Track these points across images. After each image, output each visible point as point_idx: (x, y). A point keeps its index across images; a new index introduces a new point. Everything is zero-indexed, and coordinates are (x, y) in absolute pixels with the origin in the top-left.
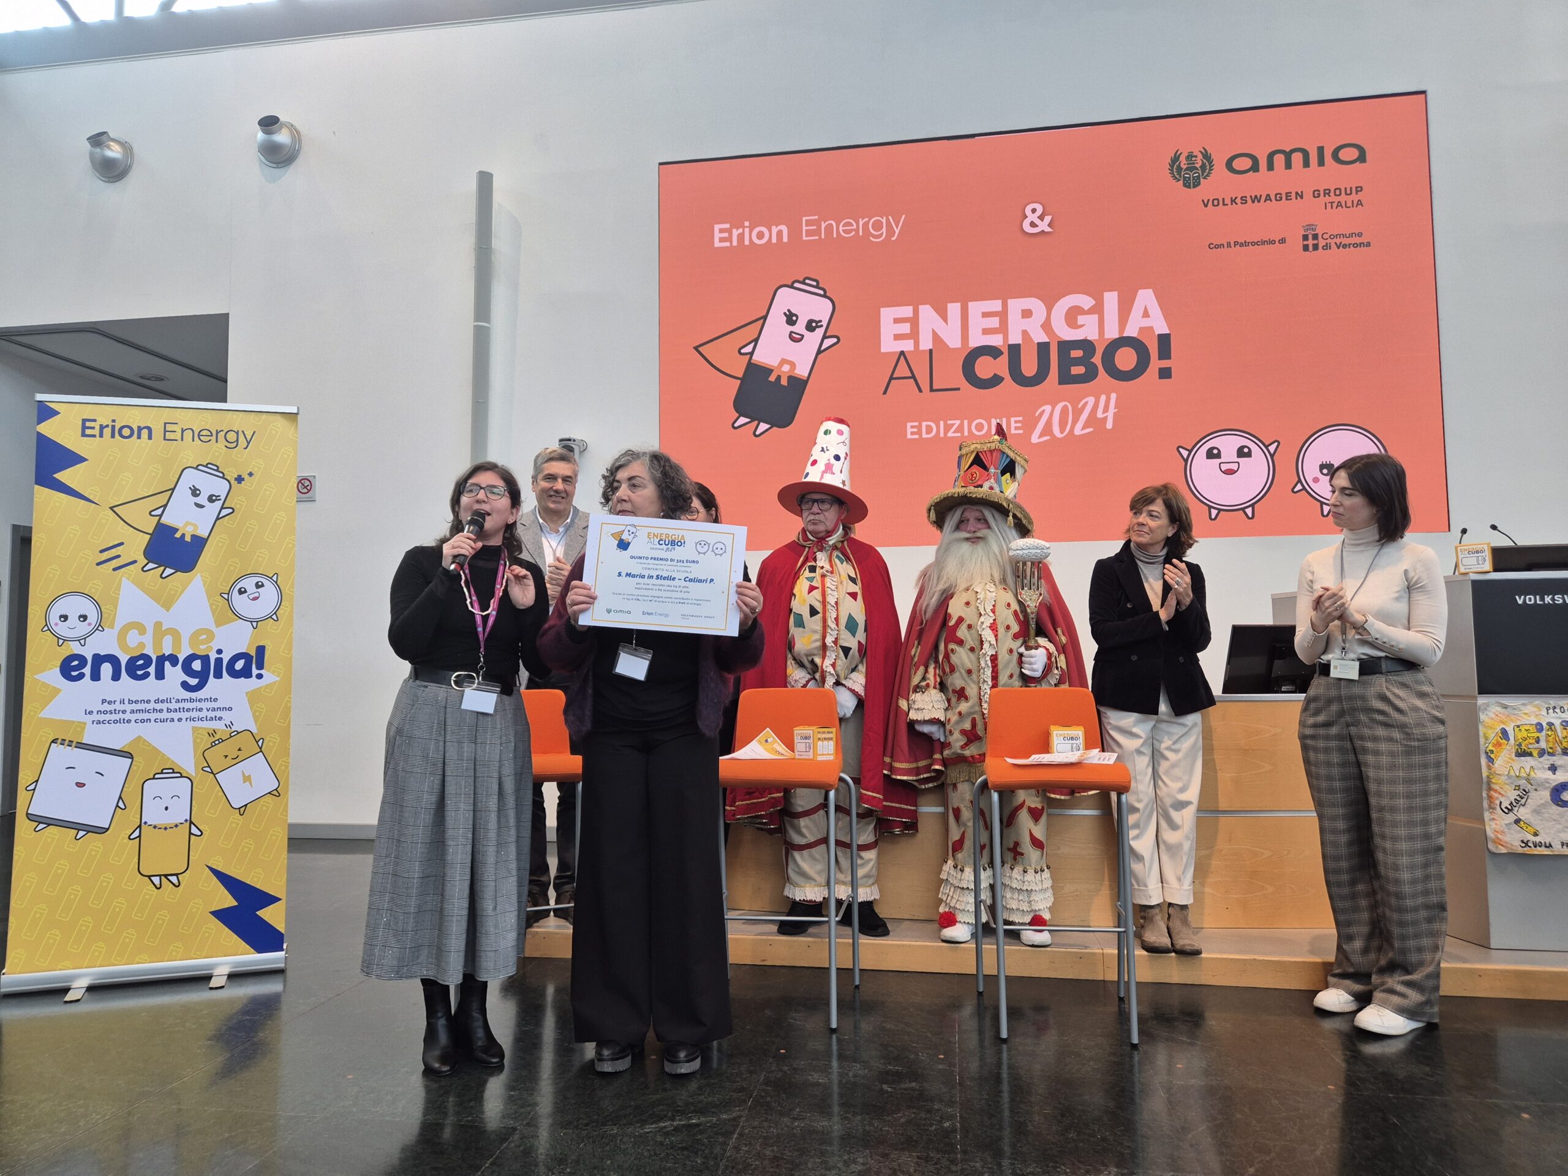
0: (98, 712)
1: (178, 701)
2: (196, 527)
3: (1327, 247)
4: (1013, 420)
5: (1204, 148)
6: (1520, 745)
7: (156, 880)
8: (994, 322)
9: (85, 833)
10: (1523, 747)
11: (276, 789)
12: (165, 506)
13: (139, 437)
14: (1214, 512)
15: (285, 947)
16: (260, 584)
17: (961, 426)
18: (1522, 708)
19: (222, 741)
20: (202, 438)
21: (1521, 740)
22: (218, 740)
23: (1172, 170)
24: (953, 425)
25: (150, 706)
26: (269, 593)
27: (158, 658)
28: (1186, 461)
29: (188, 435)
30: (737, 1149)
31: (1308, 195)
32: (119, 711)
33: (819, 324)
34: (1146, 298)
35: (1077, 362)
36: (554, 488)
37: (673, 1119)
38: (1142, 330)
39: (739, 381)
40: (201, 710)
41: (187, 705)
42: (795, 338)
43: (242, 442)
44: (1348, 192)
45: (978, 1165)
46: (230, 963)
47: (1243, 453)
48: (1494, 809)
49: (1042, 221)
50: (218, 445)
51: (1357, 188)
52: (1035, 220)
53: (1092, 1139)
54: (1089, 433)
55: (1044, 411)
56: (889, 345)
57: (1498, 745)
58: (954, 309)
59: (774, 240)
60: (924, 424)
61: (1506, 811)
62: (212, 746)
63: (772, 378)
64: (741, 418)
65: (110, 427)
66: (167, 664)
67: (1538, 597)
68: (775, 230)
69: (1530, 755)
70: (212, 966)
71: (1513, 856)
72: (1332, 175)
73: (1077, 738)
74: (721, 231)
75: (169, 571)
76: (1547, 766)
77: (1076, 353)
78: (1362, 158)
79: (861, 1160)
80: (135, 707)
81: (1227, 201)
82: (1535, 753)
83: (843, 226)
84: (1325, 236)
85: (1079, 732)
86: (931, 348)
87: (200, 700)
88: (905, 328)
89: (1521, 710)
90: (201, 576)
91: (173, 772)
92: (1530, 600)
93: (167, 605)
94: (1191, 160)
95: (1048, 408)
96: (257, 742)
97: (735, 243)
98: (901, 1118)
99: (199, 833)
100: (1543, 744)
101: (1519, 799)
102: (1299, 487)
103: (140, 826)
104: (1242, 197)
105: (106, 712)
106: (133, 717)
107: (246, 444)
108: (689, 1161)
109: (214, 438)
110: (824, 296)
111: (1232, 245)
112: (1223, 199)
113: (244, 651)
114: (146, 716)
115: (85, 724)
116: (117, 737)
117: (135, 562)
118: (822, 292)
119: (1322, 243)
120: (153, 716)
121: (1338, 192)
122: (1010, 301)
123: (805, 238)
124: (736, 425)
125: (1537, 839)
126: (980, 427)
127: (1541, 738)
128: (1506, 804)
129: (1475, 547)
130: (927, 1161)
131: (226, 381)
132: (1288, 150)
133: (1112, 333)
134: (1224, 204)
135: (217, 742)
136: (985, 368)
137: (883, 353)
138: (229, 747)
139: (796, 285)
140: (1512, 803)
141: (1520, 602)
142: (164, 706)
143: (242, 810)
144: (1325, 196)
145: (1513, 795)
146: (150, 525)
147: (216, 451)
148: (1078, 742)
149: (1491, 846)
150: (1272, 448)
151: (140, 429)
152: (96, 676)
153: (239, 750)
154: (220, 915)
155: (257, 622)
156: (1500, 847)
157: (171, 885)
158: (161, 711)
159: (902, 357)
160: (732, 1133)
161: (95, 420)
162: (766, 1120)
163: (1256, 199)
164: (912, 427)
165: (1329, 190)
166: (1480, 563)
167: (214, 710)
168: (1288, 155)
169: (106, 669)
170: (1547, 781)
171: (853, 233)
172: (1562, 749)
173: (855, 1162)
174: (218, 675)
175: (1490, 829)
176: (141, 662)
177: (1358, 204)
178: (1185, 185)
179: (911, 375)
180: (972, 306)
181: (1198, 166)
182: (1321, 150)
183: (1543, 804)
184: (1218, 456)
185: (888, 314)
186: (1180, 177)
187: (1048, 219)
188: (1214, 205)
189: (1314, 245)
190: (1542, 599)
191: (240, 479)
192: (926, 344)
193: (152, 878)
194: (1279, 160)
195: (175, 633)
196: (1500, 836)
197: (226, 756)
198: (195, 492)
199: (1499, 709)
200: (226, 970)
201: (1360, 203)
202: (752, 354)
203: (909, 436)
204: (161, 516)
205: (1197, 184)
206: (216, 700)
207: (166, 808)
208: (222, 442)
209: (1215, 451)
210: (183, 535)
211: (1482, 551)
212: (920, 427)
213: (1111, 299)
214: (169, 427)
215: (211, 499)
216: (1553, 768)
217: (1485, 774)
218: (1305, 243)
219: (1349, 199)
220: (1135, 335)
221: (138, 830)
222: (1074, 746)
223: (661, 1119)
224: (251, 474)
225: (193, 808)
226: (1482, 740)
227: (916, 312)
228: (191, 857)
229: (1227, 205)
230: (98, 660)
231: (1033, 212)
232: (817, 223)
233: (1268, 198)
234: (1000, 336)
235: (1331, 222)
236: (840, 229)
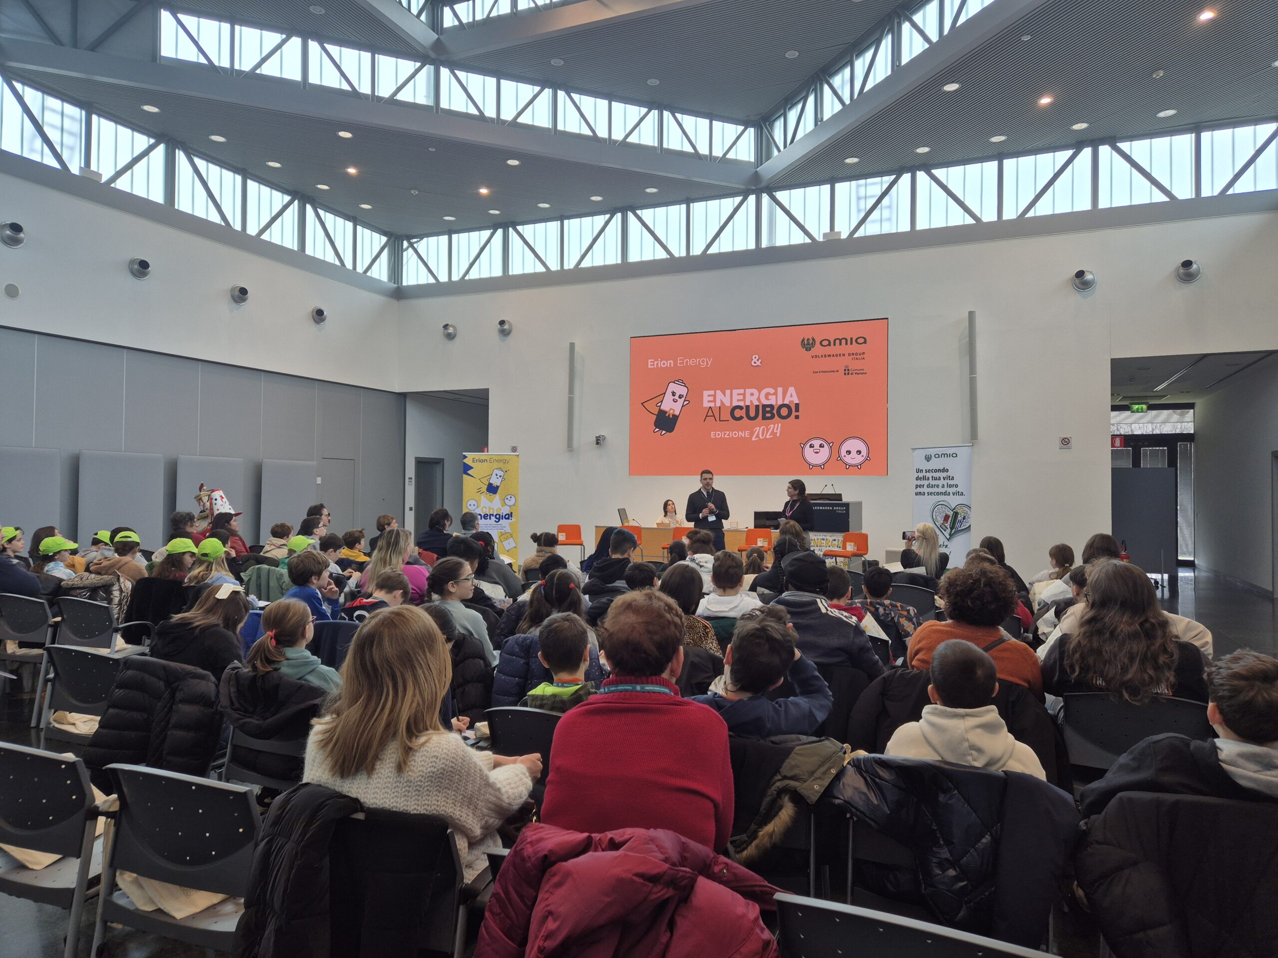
1: (494, 525)
2: (497, 483)
3: (852, 374)
4: (746, 432)
5: (813, 337)
8: (741, 397)
12: (490, 478)
14: (811, 467)
16: (511, 497)
17: (730, 433)
20: (498, 462)
22: (502, 534)
23: (801, 344)
24: (727, 433)
26: (513, 499)
28: (803, 448)
29: (495, 461)
31: (847, 355)
33: (683, 396)
34: (791, 390)
35: (768, 412)
38: (790, 401)
42: (675, 401)
43: (506, 462)
44: (861, 354)
47: (821, 446)
49: (758, 361)
50: (501, 463)
52: (756, 361)
54: (771, 438)
56: (706, 404)
58: (728, 392)
59: (668, 366)
60: (717, 433)
63: (667, 415)
64: (657, 429)
66: (492, 516)
68: (669, 362)
72: (855, 348)
75: (491, 494)
77: (768, 409)
78: (865, 342)
81: (820, 356)
84: (851, 370)
86: (720, 405)
87: (499, 525)
88: (712, 398)
90: (498, 495)
93: (491, 502)
94: (808, 341)
95: (758, 428)
96: (511, 535)
97: (655, 366)
102: (839, 458)
104: (824, 356)
110: (685, 386)
111: (821, 372)
112: (818, 355)
113: (508, 513)
117: (485, 492)
119: (850, 372)
121: (857, 354)
122: (746, 390)
123: (678, 365)
124: (655, 432)
126: (735, 434)
132: (840, 338)
133: (780, 402)
136: (738, 413)
137: (704, 407)
138: (505, 536)
139: (675, 382)
144: (852, 355)
146: (487, 483)
147: (501, 465)
150: (831, 445)
153: (507, 537)
155: (511, 506)
159: (710, 409)
163: (829, 356)
164: (713, 434)
165: (855, 353)
168: (840, 340)
171: (695, 364)
174: (502, 519)
176: (486, 515)
178: (806, 350)
179: (713, 415)
180: (734, 391)
181: (810, 343)
182: (851, 339)
184: (813, 447)
185: (706, 393)
186: (805, 347)
187: (760, 361)
188: (815, 358)
189: (847, 373)
192: (718, 404)
194: (838, 342)
195: (493, 509)
198: (497, 475)
201: (864, 358)
202: (660, 406)
203: (712, 437)
204: (490, 481)
205: (810, 350)
206: (502, 525)
209: (812, 445)
210: (494, 485)
212: (715, 434)
213: (780, 390)
214: (491, 460)
215: (500, 477)
218: (845, 372)
219: (860, 357)
220: (787, 403)
224: (508, 470)
227: (715, 392)
229: (819, 358)
231: (755, 358)
232: (683, 360)
233: (833, 355)
234: (743, 402)
235: (854, 365)
236: (691, 362)
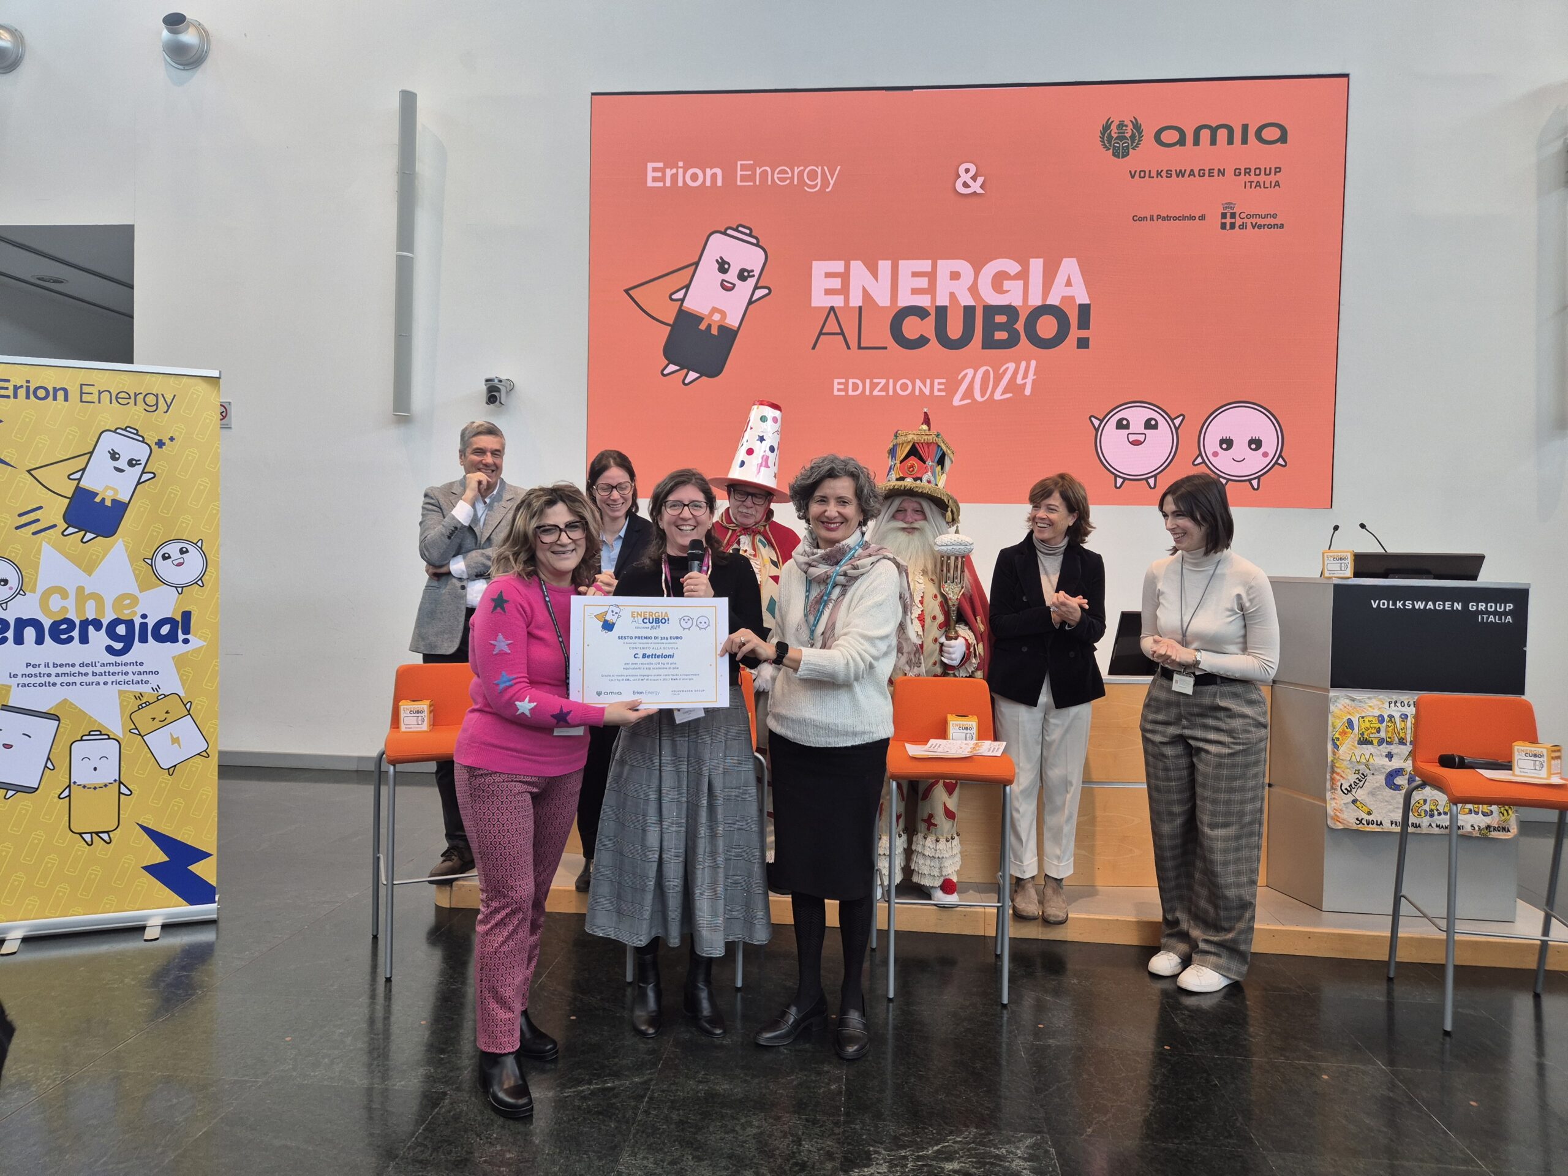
0: (23, 675)
1: (103, 665)
2: (116, 491)
3: (1243, 226)
4: (936, 381)
5: (1134, 118)
6: (1362, 734)
7: (87, 837)
8: (923, 283)
9: (14, 792)
10: (1365, 736)
11: (205, 751)
12: (84, 470)
13: (55, 399)
14: (1120, 481)
15: (217, 899)
16: (184, 549)
17: (887, 384)
18: (1367, 701)
19: (149, 704)
20: (120, 400)
21: (1364, 730)
22: (145, 703)
23: (1102, 138)
24: (879, 383)
25: (77, 669)
26: (194, 559)
27: (81, 622)
28: (1097, 430)
29: (105, 397)
30: (647, 1113)
31: (1230, 173)
32: (44, 674)
33: (751, 274)
34: (1070, 267)
35: (1001, 327)
36: (484, 461)
37: (590, 1083)
38: (1064, 298)
39: (670, 328)
40: (126, 673)
41: (112, 669)
42: (727, 287)
43: (162, 405)
44: (1268, 172)
45: (857, 1127)
46: (165, 914)
47: (1150, 425)
48: (1335, 789)
49: (975, 182)
50: (137, 408)
51: (1276, 168)
52: (968, 180)
53: (958, 1101)
54: (1007, 399)
55: (967, 374)
56: (819, 300)
57: (1344, 733)
58: (884, 266)
59: (708, 183)
60: (851, 381)
61: (1346, 792)
62: (139, 709)
63: (703, 326)
64: (671, 365)
65: (25, 387)
66: (91, 628)
67: (1391, 602)
68: (709, 172)
69: (1371, 743)
70: (146, 918)
71: (1348, 831)
72: (1254, 154)
73: (971, 729)
74: (655, 170)
75: (89, 536)
76: (1384, 754)
77: (1001, 319)
78: (1283, 139)
79: (756, 1123)
80: (59, 670)
81: (1154, 174)
82: (1375, 742)
83: (778, 174)
84: (1243, 215)
85: (973, 723)
86: (861, 305)
87: (126, 664)
88: (836, 283)
89: (1366, 703)
90: (123, 541)
91: (101, 734)
92: (1384, 604)
93: (89, 570)
94: (1122, 129)
95: (970, 373)
96: (185, 705)
97: (668, 184)
98: (793, 1080)
99: (129, 793)
100: (1383, 734)
101: (1358, 782)
102: (1199, 460)
103: (69, 786)
104: (1167, 171)
105: (30, 676)
106: (59, 680)
107: (167, 408)
108: (605, 1125)
109: (132, 401)
110: (757, 245)
111: (1155, 218)
112: (1150, 171)
113: (169, 616)
114: (71, 679)
115: (10, 687)
116: (43, 699)
117: (55, 526)
118: (754, 241)
119: (1239, 222)
120: (78, 680)
121: (1258, 172)
122: (940, 262)
123: (739, 183)
124: (665, 372)
125: (1370, 818)
126: (904, 387)
127: (1381, 729)
128: (1346, 786)
129: (1339, 554)
130: (814, 1124)
131: (132, 287)
132: (1214, 126)
133: (1035, 301)
134: (1150, 177)
135: (144, 705)
136: (912, 328)
137: (815, 308)
138: (157, 710)
139: (729, 232)
140: (1351, 785)
141: (1375, 606)
142: (89, 670)
143: (171, 770)
144: (1245, 175)
145: (1353, 778)
146: (69, 489)
147: (135, 415)
148: (971, 732)
149: (1330, 822)
150: (1177, 422)
151: (55, 390)
152: (19, 640)
153: (167, 712)
154: (151, 869)
155: (182, 587)
156: (1338, 823)
157: (102, 842)
158: (86, 674)
159: (832, 313)
160: (643, 1097)
161: (8, 381)
162: (674, 1083)
163: (1180, 174)
164: (839, 384)
165: (1250, 169)
166: (1343, 569)
167: (140, 673)
168: (1214, 131)
169: (30, 633)
170: (1383, 767)
171: (788, 181)
172: (1399, 740)
173: (751, 1126)
174: (143, 639)
175: (1331, 807)
176: (64, 626)
177: (1275, 185)
178: (1114, 154)
179: (839, 331)
180: (902, 264)
181: (1128, 136)
182: (1245, 128)
183: (1378, 787)
184: (1127, 427)
185: (819, 268)
186: (1110, 146)
187: (980, 180)
188: (1140, 177)
189: (1231, 223)
190: (1394, 604)
191: (160, 444)
192: (856, 301)
193: (84, 835)
194: (1205, 134)
195: (98, 598)
196: (1338, 814)
197: (154, 719)
198: (114, 456)
199: (1347, 701)
200: (159, 921)
201: (1277, 184)
202: (683, 300)
203: (836, 393)
204: (79, 480)
205: (1126, 154)
206: (141, 664)
207: (95, 769)
208: (141, 405)
209: (1125, 422)
210: (103, 500)
211: (1345, 559)
212: (846, 384)
213: (1036, 266)
214: (86, 389)
215: (132, 463)
216: (1390, 756)
217: (1329, 760)
218: (1223, 221)
219: (1268, 179)
220: (1057, 303)
221: (67, 790)
222: (968, 735)
223: (580, 1082)
224: (172, 439)
225: (122, 768)
226: (1330, 729)
227: (847, 267)
228: (121, 816)
229: (1153, 177)
230: (21, 624)
231: (966, 172)
232: (752, 168)
233: (1192, 173)
234: (929, 297)
235: (1249, 202)
236: (775, 176)
